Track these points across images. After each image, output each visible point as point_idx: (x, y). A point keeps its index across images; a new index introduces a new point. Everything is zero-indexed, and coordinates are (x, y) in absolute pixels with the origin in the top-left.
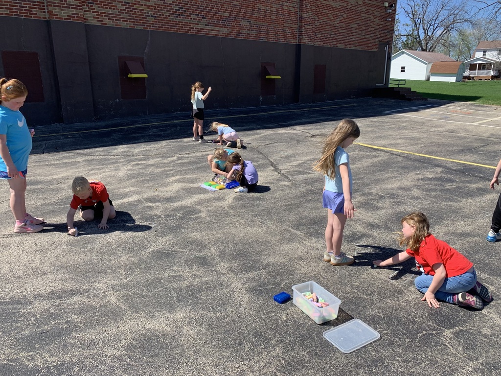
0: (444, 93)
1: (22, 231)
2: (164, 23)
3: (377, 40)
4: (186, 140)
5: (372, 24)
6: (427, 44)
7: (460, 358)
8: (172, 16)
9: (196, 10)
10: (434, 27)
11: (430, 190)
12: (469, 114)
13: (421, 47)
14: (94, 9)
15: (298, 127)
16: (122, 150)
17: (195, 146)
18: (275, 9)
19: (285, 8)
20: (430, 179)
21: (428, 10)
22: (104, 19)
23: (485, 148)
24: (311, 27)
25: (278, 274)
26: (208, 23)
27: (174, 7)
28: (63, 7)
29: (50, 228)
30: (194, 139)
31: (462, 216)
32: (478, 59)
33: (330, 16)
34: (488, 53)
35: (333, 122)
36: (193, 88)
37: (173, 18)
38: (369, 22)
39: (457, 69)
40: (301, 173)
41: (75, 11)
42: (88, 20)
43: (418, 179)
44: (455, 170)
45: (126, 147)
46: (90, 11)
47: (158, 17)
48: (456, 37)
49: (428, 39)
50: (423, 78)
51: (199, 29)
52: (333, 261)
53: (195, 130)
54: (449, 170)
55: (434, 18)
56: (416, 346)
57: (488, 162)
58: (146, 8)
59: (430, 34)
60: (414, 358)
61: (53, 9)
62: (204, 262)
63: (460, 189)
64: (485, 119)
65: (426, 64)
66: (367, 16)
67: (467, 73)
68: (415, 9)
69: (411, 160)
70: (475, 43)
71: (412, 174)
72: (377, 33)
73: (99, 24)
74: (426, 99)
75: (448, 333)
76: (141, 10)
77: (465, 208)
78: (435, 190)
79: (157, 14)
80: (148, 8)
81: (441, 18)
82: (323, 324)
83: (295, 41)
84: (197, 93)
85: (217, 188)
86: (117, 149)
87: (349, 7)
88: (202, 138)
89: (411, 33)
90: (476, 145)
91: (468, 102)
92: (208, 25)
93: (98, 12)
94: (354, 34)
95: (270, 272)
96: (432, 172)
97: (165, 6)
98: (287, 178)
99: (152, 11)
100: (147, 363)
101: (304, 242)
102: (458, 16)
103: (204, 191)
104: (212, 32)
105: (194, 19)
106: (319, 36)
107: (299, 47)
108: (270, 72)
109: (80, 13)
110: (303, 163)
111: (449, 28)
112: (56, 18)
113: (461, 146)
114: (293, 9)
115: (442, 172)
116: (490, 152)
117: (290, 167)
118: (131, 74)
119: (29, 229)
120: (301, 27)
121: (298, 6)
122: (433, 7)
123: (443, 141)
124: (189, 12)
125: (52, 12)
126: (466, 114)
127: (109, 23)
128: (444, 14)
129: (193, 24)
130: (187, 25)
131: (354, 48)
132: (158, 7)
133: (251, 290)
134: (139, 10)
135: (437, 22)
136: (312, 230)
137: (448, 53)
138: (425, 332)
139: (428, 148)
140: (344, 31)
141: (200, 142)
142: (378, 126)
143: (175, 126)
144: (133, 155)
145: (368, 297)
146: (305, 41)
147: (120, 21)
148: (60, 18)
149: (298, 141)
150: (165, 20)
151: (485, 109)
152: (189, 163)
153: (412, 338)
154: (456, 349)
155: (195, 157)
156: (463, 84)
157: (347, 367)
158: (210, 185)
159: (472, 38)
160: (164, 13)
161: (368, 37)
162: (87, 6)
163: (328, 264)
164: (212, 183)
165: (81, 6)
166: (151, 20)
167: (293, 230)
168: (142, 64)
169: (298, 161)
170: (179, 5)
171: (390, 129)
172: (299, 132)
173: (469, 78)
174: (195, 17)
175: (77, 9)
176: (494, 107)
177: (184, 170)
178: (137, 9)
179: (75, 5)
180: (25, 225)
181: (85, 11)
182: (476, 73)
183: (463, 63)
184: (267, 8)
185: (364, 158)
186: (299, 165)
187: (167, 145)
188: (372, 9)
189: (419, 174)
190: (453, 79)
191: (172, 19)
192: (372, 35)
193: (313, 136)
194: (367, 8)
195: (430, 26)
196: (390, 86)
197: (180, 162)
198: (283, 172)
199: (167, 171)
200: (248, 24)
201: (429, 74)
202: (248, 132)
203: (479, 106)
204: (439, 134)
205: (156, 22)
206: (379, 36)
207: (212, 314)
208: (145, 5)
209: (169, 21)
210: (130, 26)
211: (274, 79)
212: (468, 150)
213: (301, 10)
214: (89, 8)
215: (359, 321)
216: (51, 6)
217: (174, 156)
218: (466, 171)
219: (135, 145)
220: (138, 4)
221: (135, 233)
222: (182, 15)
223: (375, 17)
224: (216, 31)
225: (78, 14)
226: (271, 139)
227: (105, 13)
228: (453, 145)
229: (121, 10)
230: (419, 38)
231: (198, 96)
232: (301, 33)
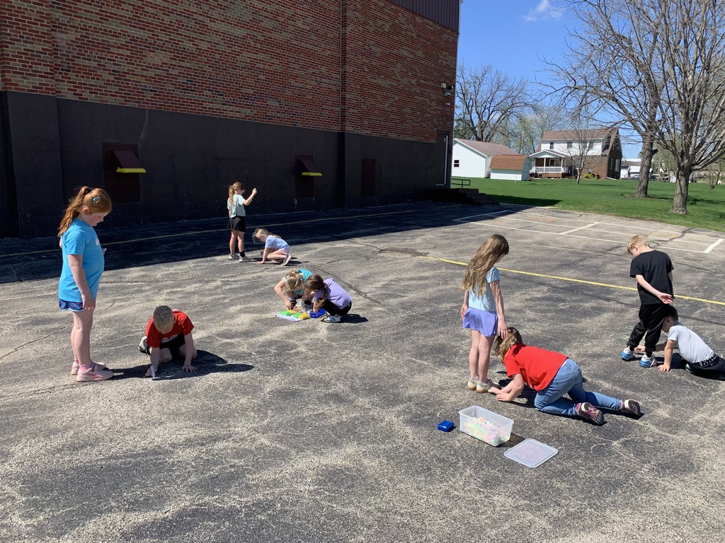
0: (516, 196)
1: (88, 379)
2: (167, 99)
3: (435, 129)
4: (218, 258)
5: (428, 109)
6: (482, 131)
7: (635, 463)
8: (177, 91)
9: (209, 84)
10: (489, 110)
11: (544, 311)
12: (553, 222)
13: (476, 135)
14: (70, 78)
15: (358, 240)
16: (137, 274)
17: (236, 266)
18: (310, 87)
19: (325, 85)
20: (539, 299)
21: (481, 89)
22: (83, 92)
23: (585, 263)
24: (356, 111)
25: (428, 405)
26: (226, 102)
27: (181, 80)
28: (27, 74)
29: (119, 374)
30: (230, 257)
31: (587, 337)
32: (544, 153)
33: (379, 97)
34: (555, 145)
35: (399, 233)
36: (231, 191)
37: (177, 92)
38: (425, 107)
39: (522, 165)
40: (391, 296)
41: (43, 80)
42: (60, 92)
43: (527, 300)
44: (561, 289)
45: (140, 270)
46: (64, 81)
47: (159, 92)
48: (516, 123)
49: (483, 125)
50: (482, 175)
51: (213, 109)
52: (479, 388)
53: (233, 246)
54: (554, 288)
55: (489, 100)
56: (592, 456)
57: (593, 278)
58: (142, 80)
59: (485, 119)
60: (595, 466)
61: (12, 76)
62: (338, 398)
63: (575, 309)
64: (572, 229)
65: (484, 157)
66: (422, 98)
67: (533, 170)
68: (465, 87)
69: (509, 278)
70: (538, 131)
71: (517, 294)
72: (435, 120)
73: (76, 98)
74: (498, 204)
75: (615, 443)
76: (137, 82)
77: (587, 328)
78: (549, 311)
79: (157, 88)
80: (146, 80)
81: (497, 100)
82: (499, 446)
83: (336, 128)
84: (236, 196)
85: (300, 317)
86: (128, 273)
87: (400, 87)
88: (243, 255)
89: (462, 116)
90: (573, 259)
91: (547, 208)
92: (226, 105)
93: (75, 83)
94: (408, 121)
95: (417, 404)
96: (538, 291)
97: (169, 77)
98: (378, 302)
99: (151, 84)
100: (348, 493)
101: (438, 372)
102: (517, 99)
103: (285, 322)
104: (231, 114)
105: (207, 96)
106: (366, 122)
107: (341, 136)
108: (307, 167)
109: (51, 83)
110: (388, 284)
111: (508, 113)
112: (15, 89)
113: (557, 261)
114: (333, 87)
115: (548, 291)
116: (591, 267)
117: (374, 289)
118: (121, 167)
119: (98, 375)
120: (344, 111)
121: (339, 83)
122: (486, 86)
123: (536, 255)
124: (201, 86)
125: (11, 80)
126: (549, 222)
127: (92, 98)
128: (500, 96)
129: (206, 102)
130: (198, 104)
131: (408, 138)
132: (158, 79)
133: (409, 422)
134: (133, 81)
135: (492, 104)
136: (438, 360)
137: (508, 144)
138: (595, 445)
139: (523, 264)
140: (396, 117)
141: (240, 260)
142: (454, 238)
143: (191, 239)
144: (157, 281)
145: (529, 420)
146: (349, 128)
147: (107, 95)
148: (21, 89)
149: (368, 258)
150: (168, 96)
151: (568, 215)
152: (241, 288)
153: (587, 451)
154: (629, 456)
155: (245, 280)
156: (533, 184)
157: (540, 478)
158: (290, 315)
159: (534, 126)
160: (168, 87)
161: (424, 124)
162: (60, 73)
163: (474, 392)
164: (291, 311)
165: (53, 74)
166: (149, 95)
167: (417, 361)
168: (136, 154)
169: (380, 282)
170: (188, 77)
171: (469, 241)
172: (362, 246)
173: (535, 175)
174: (209, 93)
175: (48, 77)
176: (578, 213)
177: (241, 298)
178: (130, 81)
179: (45, 73)
180: (93, 370)
181: (57, 80)
182: (544, 170)
183: (529, 158)
184: (301, 85)
185: (456, 277)
186: (384, 287)
187: (196, 266)
188: (427, 90)
189: (524, 294)
190: (518, 177)
191: (178, 95)
192: (429, 123)
193: (381, 251)
194: (422, 89)
195: (485, 109)
196: (452, 187)
197: (228, 287)
198: (369, 295)
199: (219, 299)
200: (277, 104)
201: (489, 170)
202: (298, 247)
203: (561, 212)
204: (528, 246)
205: (156, 98)
206: (437, 124)
207: (383, 446)
208: (142, 76)
209: (173, 97)
210: (120, 103)
211: (313, 176)
212: (566, 265)
213: (344, 89)
214: (62, 77)
215: (533, 441)
216: (9, 72)
217: (216, 281)
218: (572, 289)
219: (150, 267)
220: (132, 74)
221: (235, 373)
222: (191, 90)
223: (431, 100)
224: (236, 112)
225: (48, 85)
226: (332, 256)
227: (86, 84)
228: (548, 260)
229: (108, 80)
230: (473, 124)
231: (236, 201)
232: (344, 118)
